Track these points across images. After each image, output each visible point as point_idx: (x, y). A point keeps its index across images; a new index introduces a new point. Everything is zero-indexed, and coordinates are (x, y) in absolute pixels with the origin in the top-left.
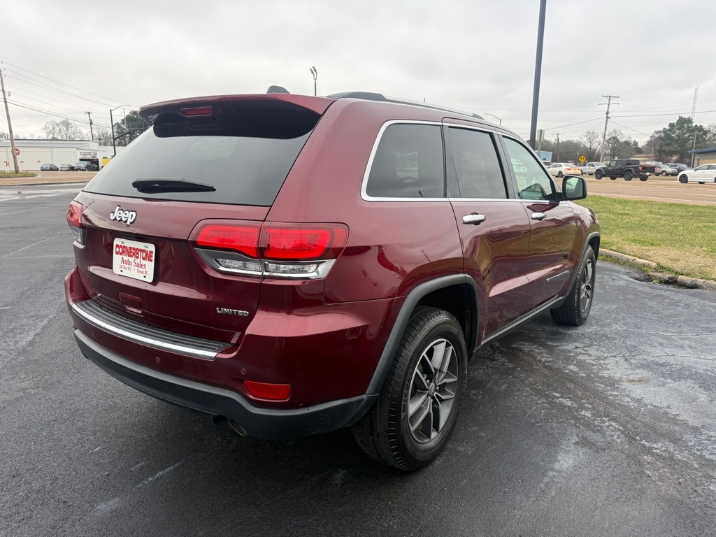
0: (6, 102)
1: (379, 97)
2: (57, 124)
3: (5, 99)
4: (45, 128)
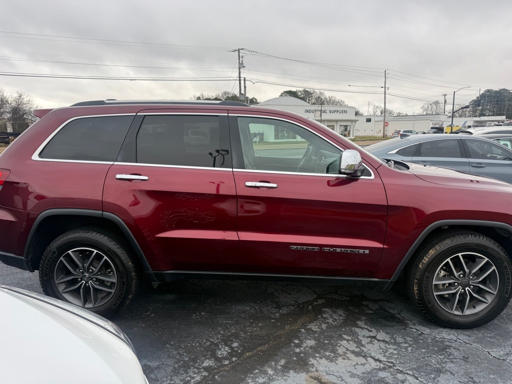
0: (385, 94)
1: (102, 103)
2: (431, 104)
3: (385, 92)
4: (423, 107)
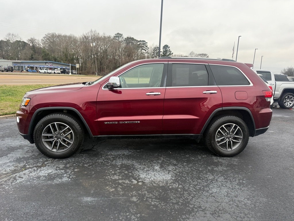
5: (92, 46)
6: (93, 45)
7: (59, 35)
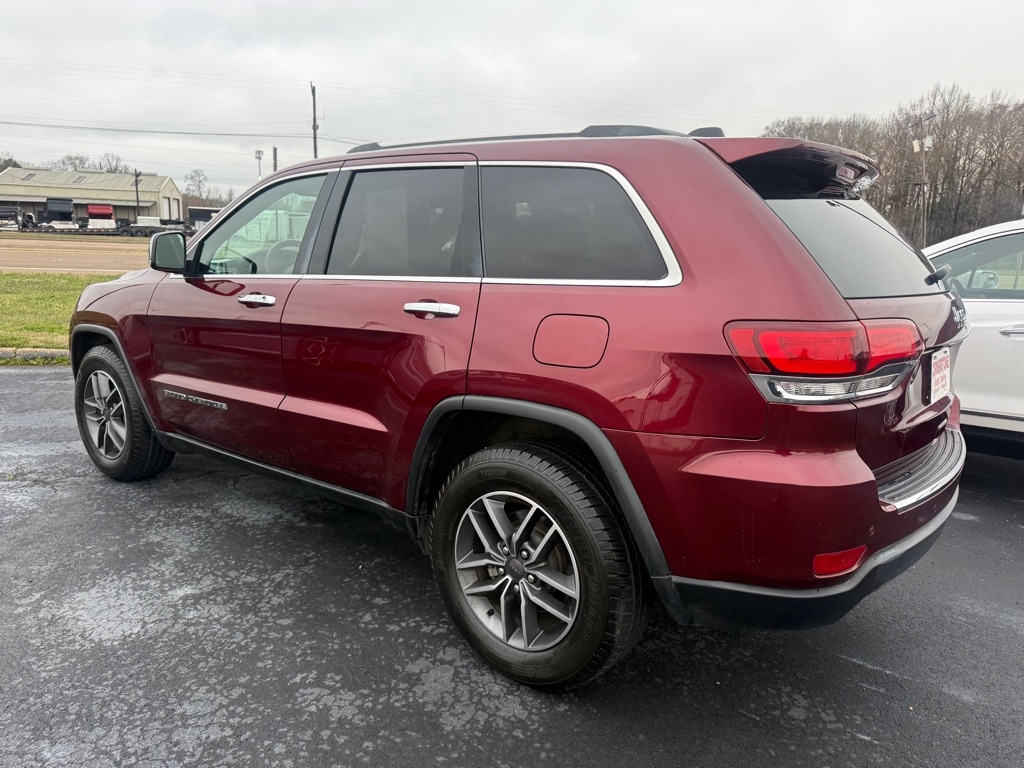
5: (917, 149)
6: (922, 146)
7: (811, 125)
